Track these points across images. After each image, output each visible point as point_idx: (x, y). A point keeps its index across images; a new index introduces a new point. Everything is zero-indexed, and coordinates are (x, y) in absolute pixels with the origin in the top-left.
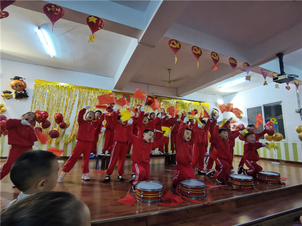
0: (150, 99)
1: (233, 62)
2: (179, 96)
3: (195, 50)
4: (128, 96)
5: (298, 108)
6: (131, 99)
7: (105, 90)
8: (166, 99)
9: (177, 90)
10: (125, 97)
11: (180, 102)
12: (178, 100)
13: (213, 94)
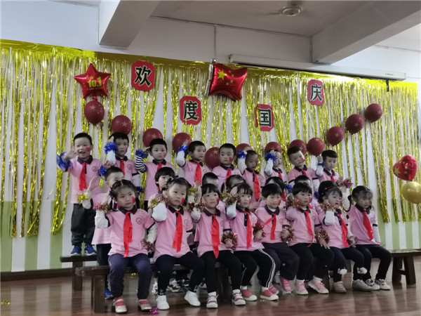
0: (222, 74)
2: (317, 63)
4: (150, 65)
6: (160, 76)
7: (71, 50)
8: (274, 73)
9: (311, 43)
10: (140, 70)
11: (320, 83)
12: (316, 76)
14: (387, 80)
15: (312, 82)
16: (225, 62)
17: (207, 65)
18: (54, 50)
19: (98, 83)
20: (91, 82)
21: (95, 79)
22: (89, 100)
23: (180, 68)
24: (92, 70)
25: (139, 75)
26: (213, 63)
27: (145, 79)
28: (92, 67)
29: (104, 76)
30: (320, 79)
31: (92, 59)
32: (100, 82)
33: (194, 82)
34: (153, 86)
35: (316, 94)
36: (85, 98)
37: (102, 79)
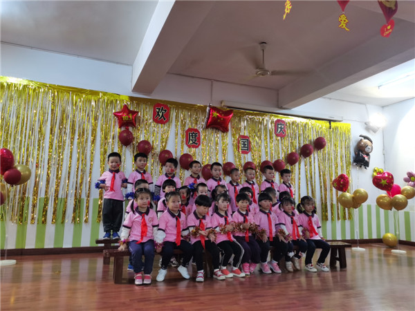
0: (216, 114)
4: (166, 106)
6: (173, 114)
7: (112, 95)
8: (252, 114)
9: (278, 94)
10: (159, 109)
11: (283, 122)
12: (281, 117)
13: (360, 103)
14: (330, 121)
15: (278, 121)
16: (218, 106)
17: (206, 107)
18: (101, 95)
19: (129, 118)
20: (125, 117)
21: (127, 115)
22: (123, 129)
23: (187, 109)
24: (126, 109)
25: (158, 113)
26: (210, 106)
27: (162, 116)
28: (126, 107)
29: (134, 113)
30: (283, 119)
31: (126, 101)
32: (131, 117)
33: (196, 118)
34: (168, 121)
35: (280, 130)
36: (120, 127)
37: (133, 115)
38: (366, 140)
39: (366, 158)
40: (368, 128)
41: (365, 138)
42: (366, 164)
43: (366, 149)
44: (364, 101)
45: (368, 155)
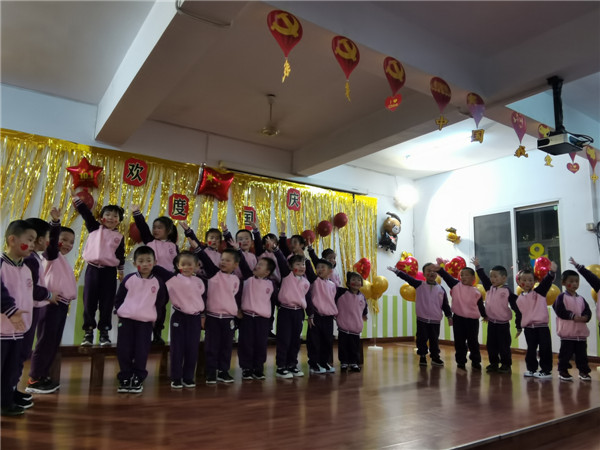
0: (211, 177)
1: (440, 89)
2: (296, 175)
3: (342, 48)
4: (143, 163)
5: (591, 220)
6: (154, 174)
7: (66, 143)
8: (259, 180)
9: (292, 157)
10: (133, 166)
11: (298, 192)
12: (295, 186)
13: (389, 174)
14: (354, 194)
15: (291, 190)
16: (214, 166)
17: (198, 167)
18: (50, 141)
19: (89, 176)
20: (83, 173)
21: (87, 171)
22: (80, 190)
23: (172, 168)
24: (85, 163)
25: (131, 170)
26: (203, 166)
27: (137, 175)
28: (85, 160)
30: (298, 189)
31: (86, 153)
32: (92, 174)
33: (184, 181)
34: (144, 182)
35: (293, 201)
37: (94, 172)
38: (393, 219)
39: (393, 240)
40: (396, 205)
41: (393, 216)
42: (393, 247)
43: (393, 230)
44: (392, 172)
45: (395, 236)
